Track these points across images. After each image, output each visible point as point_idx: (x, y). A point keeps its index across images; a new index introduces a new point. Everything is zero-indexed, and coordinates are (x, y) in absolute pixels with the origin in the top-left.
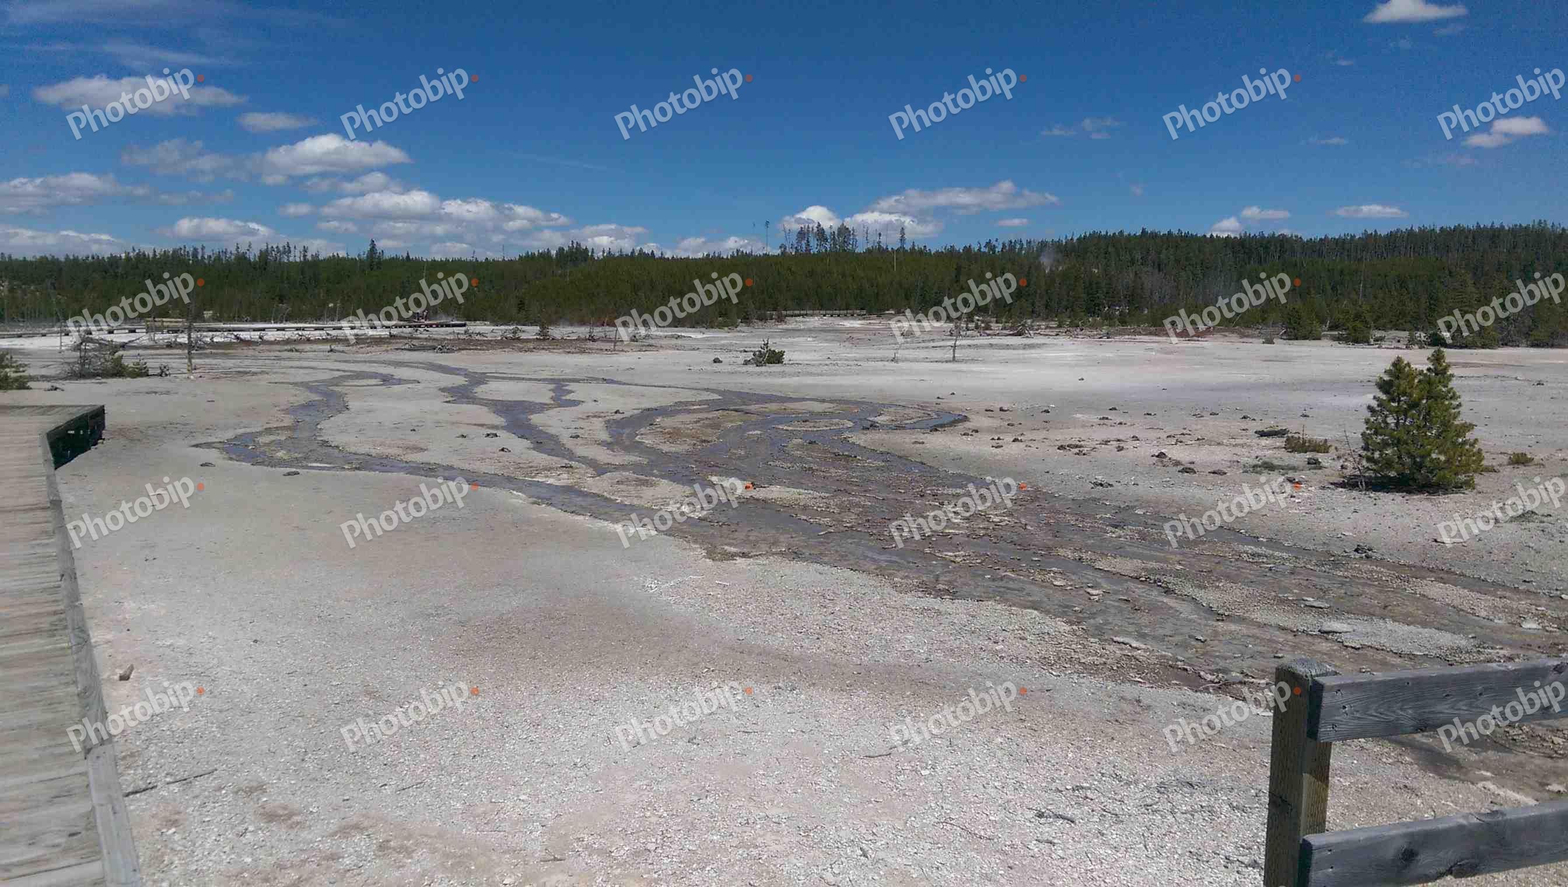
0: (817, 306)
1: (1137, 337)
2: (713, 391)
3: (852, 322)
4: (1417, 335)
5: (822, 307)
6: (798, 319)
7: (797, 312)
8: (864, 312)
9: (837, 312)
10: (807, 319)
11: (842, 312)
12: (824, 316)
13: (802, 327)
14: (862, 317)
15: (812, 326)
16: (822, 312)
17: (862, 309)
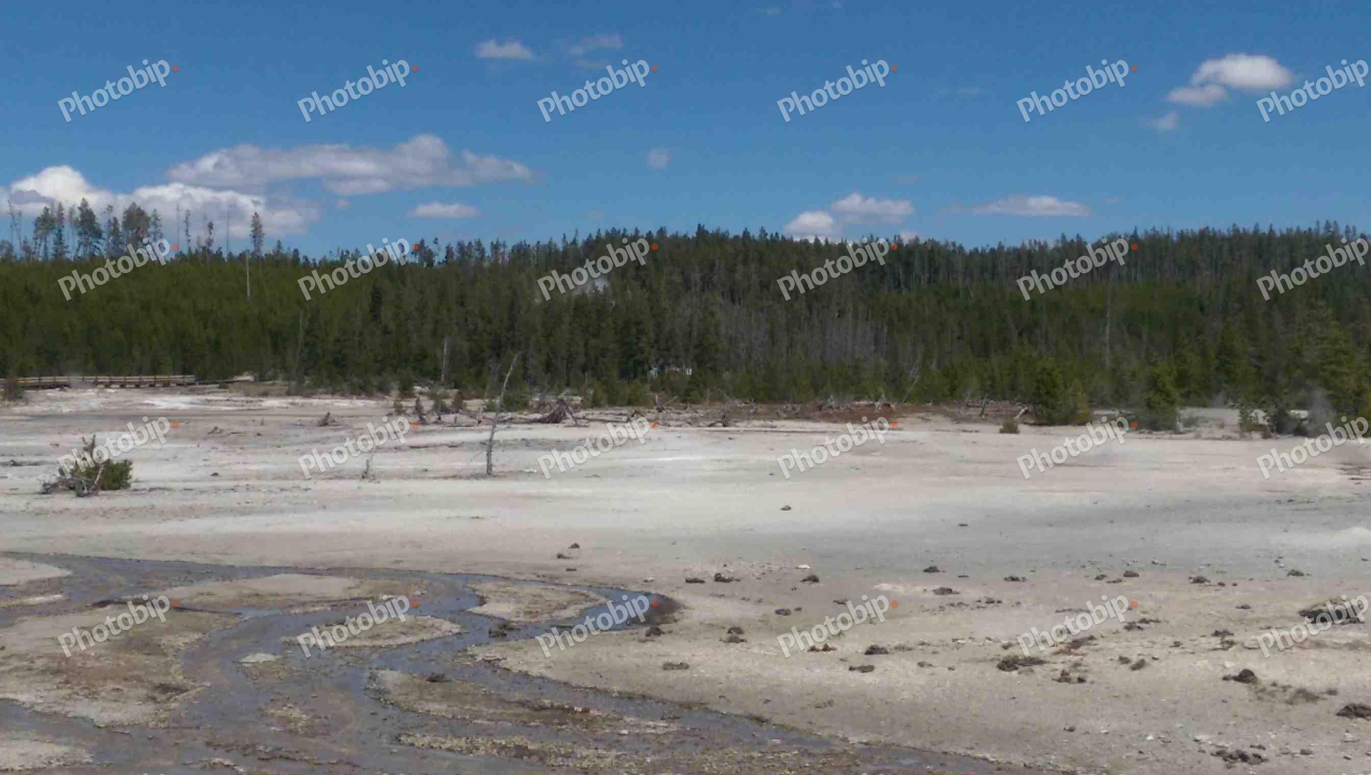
0: (91, 365)
1: (776, 423)
2: (33, 557)
3: (167, 398)
4: (1253, 415)
5: (101, 369)
6: (51, 393)
7: (47, 379)
8: (190, 378)
9: (135, 379)
10: (69, 393)
11: (145, 378)
12: (108, 386)
13: (66, 410)
14: (185, 388)
15: (85, 408)
16: (102, 379)
17: (185, 372)
